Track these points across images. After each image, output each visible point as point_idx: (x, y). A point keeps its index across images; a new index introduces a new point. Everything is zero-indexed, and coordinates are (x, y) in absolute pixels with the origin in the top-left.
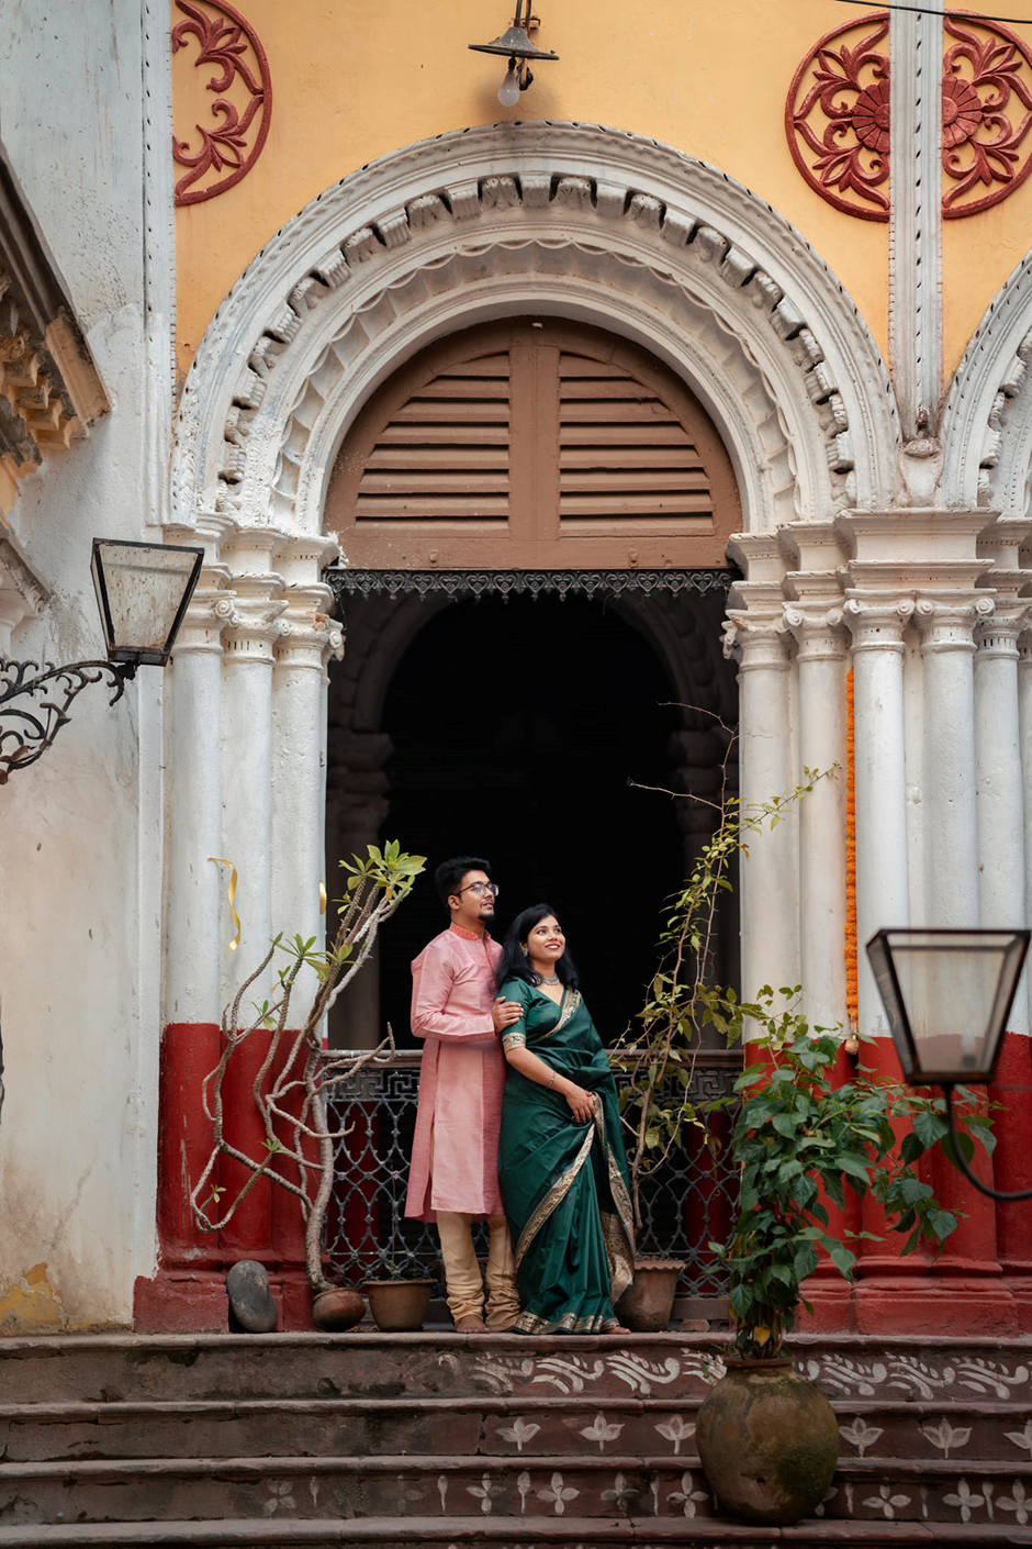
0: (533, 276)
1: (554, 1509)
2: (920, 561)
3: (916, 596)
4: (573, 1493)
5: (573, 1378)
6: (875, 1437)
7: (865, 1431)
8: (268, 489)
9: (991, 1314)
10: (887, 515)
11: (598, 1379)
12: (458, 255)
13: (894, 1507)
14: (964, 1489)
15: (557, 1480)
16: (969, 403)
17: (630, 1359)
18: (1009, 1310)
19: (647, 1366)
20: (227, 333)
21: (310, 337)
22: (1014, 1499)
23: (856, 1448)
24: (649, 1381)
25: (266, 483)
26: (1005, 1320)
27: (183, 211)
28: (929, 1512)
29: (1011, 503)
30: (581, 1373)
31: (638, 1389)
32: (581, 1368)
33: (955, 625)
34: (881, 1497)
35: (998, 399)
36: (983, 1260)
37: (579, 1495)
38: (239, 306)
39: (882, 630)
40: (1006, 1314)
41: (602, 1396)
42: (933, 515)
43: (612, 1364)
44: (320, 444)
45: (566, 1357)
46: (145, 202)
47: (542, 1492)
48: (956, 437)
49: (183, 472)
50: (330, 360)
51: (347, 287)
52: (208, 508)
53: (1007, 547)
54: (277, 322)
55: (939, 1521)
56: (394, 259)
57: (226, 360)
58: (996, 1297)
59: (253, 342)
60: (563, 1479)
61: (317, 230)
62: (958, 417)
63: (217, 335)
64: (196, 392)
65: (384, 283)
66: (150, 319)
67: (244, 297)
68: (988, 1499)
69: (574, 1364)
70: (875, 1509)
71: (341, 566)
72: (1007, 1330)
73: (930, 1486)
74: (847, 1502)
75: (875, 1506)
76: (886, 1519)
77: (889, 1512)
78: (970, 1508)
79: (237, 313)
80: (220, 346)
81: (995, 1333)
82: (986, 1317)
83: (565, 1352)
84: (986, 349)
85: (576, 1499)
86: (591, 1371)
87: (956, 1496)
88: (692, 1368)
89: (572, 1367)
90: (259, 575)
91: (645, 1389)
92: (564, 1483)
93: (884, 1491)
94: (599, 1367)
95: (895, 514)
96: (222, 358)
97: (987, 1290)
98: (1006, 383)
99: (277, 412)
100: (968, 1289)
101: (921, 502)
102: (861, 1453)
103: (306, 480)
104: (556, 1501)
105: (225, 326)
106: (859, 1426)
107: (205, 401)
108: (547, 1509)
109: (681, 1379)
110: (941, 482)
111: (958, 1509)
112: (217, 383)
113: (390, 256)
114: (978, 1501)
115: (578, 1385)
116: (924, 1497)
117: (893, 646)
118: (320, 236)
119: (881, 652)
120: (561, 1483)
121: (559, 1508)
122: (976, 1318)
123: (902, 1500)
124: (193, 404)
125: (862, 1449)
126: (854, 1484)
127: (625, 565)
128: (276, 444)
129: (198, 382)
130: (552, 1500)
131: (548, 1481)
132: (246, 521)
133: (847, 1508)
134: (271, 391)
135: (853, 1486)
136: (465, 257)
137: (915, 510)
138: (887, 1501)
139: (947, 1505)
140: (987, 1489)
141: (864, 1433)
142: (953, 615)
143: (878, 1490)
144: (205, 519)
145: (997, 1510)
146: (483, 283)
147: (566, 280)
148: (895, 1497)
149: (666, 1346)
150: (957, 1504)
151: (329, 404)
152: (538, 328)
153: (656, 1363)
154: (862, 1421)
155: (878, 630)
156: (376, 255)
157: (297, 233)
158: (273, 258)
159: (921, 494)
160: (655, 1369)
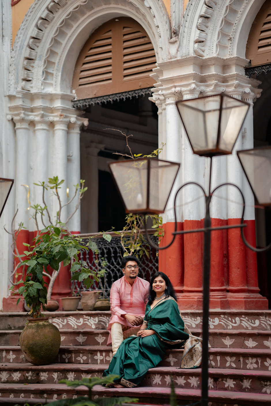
0: (104, 7)
1: (10, 361)
2: (176, 75)
3: (175, 87)
4: (14, 356)
5: (60, 324)
6: (104, 340)
7: (102, 338)
8: (40, 81)
9: (190, 303)
10: (166, 63)
11: (65, 324)
12: (80, 5)
13: (83, 360)
14: (99, 354)
15: (11, 353)
16: (189, 23)
17: (72, 318)
18: (194, 302)
19: (76, 321)
20: (21, 40)
21: (47, 36)
22: (110, 357)
23: (99, 343)
24: (77, 325)
25: (40, 79)
26: (193, 305)
27: (13, 7)
28: (91, 361)
29: (211, 52)
30: (61, 322)
31: (74, 327)
32: (62, 321)
33: (187, 94)
34: (80, 357)
35: (199, 20)
36: (191, 287)
37: (16, 357)
38: (23, 32)
39: (169, 98)
40: (194, 303)
41: (66, 329)
42: (178, 60)
43: (68, 320)
44: (59, 66)
45: (59, 318)
46: (2, 7)
47: (8, 356)
48: (185, 34)
49: (12, 80)
50: (55, 42)
51: (54, 20)
52: (19, 89)
53: (211, 66)
54: (33, 34)
55: (93, 364)
56: (65, 10)
57: (21, 47)
58: (192, 298)
59: (28, 40)
60: (13, 352)
61: (39, 6)
62: (185, 28)
63: (18, 40)
64: (14, 57)
65: (64, 17)
66: (4, 39)
67: (24, 29)
68: (104, 357)
69: (60, 320)
70: (79, 360)
71: (76, 99)
72: (194, 308)
73: (92, 354)
74: (73, 359)
75: (79, 359)
76: (81, 363)
77: (82, 362)
78: (100, 360)
79: (23, 33)
80: (19, 44)
81: (191, 309)
82: (189, 304)
83: (58, 317)
84: (193, 4)
85: (15, 358)
86: (63, 322)
87: (97, 356)
88: (86, 321)
89: (60, 321)
90: (37, 105)
91: (76, 327)
92: (13, 354)
93: (81, 355)
94: (65, 321)
95: (168, 62)
96: (20, 47)
97: (191, 296)
98: (201, 14)
99: (41, 59)
100: (186, 296)
101: (174, 57)
102: (100, 344)
103: (56, 77)
104: (11, 359)
105: (19, 38)
106: (100, 337)
107: (17, 59)
108: (8, 361)
109: (84, 324)
110: (179, 50)
111: (97, 360)
112: (20, 54)
113: (63, 9)
114: (102, 358)
115: (61, 326)
116: (90, 357)
117: (172, 103)
118: (41, 7)
119: (169, 105)
120: (12, 353)
121: (11, 361)
122: (186, 305)
123: (85, 358)
124: (14, 61)
125: (100, 343)
126: (75, 353)
127: (138, 88)
128: (42, 68)
129: (14, 55)
130: (10, 358)
131: (9, 353)
132: (33, 91)
133: (73, 360)
134: (39, 54)
135: (74, 354)
136: (82, 5)
137: (173, 60)
138: (81, 358)
139: (95, 359)
140: (104, 354)
141: (101, 339)
142: (186, 91)
143: (80, 355)
144: (18, 92)
145: (106, 360)
146: (93, 11)
147: (112, 6)
148: (83, 357)
149: (80, 315)
150: (97, 359)
151: (60, 54)
152: (117, 21)
153: (78, 319)
154: (101, 335)
155: (169, 99)
156: (60, 9)
157: (34, 8)
158: (29, 16)
159: (173, 55)
160: (78, 322)
